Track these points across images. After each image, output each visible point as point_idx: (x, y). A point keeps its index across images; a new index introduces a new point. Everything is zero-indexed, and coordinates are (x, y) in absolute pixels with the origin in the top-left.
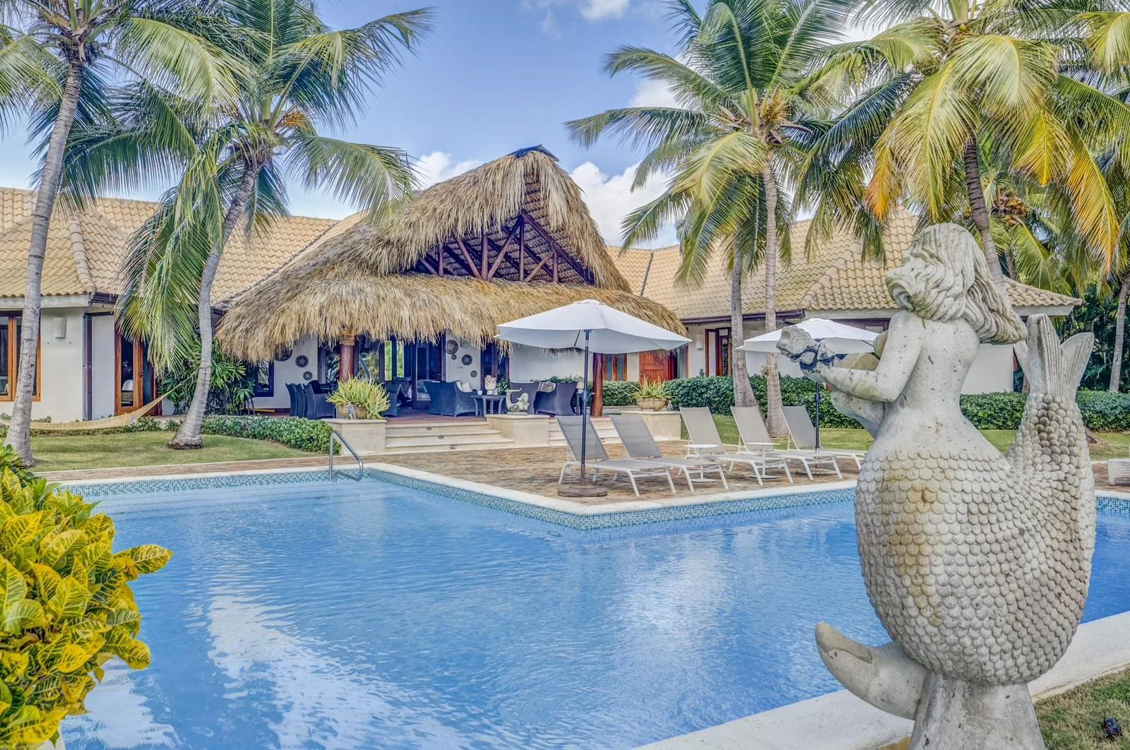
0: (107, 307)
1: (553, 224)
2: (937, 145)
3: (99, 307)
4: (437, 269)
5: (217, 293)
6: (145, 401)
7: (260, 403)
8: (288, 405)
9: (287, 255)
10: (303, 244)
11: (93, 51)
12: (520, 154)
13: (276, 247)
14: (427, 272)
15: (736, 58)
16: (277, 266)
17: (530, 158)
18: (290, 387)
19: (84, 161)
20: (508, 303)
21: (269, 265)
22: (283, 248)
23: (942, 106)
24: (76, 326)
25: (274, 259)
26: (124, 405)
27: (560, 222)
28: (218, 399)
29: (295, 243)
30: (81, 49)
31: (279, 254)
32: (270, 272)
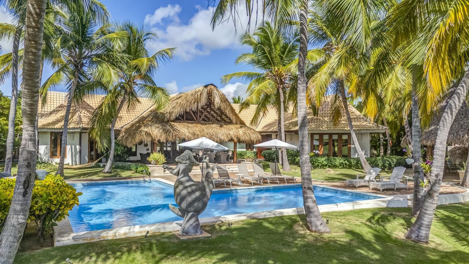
0: (86, 131)
1: (216, 107)
2: (321, 86)
3: (84, 131)
4: (183, 119)
5: (118, 125)
6: (97, 159)
7: (132, 158)
8: (140, 159)
9: (142, 111)
10: (148, 107)
11: (83, 65)
12: (206, 86)
13: (139, 109)
14: (180, 120)
15: (268, 58)
16: (139, 115)
17: (209, 88)
18: (141, 154)
19: (79, 91)
20: (203, 130)
21: (136, 115)
22: (141, 109)
23: (324, 74)
24: (77, 136)
25: (138, 113)
26: (91, 159)
27: (219, 106)
28: (118, 158)
29: (145, 107)
30: (79, 65)
31: (140, 111)
32: (136, 117)
